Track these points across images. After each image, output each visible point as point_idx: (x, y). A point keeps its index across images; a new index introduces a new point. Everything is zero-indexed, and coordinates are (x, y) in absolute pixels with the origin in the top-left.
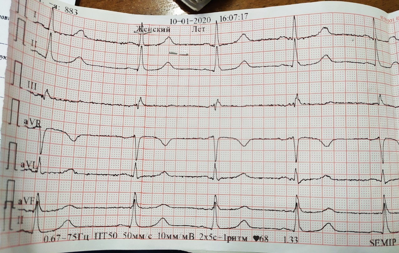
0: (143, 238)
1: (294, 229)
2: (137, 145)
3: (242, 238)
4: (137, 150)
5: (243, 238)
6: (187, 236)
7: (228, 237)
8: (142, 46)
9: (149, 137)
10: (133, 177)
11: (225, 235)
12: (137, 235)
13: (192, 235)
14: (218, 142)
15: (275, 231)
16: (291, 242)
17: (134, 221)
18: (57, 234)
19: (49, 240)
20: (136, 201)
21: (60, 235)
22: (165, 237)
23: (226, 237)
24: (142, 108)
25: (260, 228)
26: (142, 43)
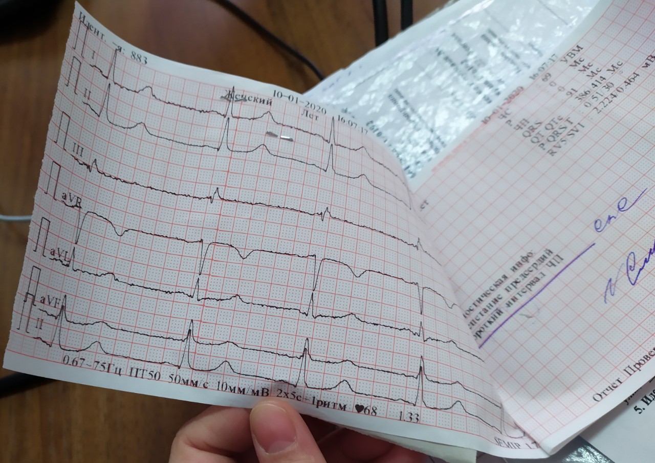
0: (196, 386)
1: (416, 402)
2: (204, 254)
3: (338, 405)
4: (203, 260)
5: (340, 405)
6: (258, 391)
7: (318, 401)
8: (229, 119)
9: (221, 243)
10: (192, 297)
11: (314, 398)
12: (188, 381)
13: (266, 391)
14: (321, 264)
15: (388, 401)
16: (409, 420)
17: (186, 359)
18: (80, 357)
19: (70, 362)
20: (192, 332)
21: (84, 359)
22: (226, 389)
23: (316, 401)
24: (217, 202)
25: (367, 395)
26: (229, 114)
